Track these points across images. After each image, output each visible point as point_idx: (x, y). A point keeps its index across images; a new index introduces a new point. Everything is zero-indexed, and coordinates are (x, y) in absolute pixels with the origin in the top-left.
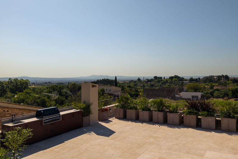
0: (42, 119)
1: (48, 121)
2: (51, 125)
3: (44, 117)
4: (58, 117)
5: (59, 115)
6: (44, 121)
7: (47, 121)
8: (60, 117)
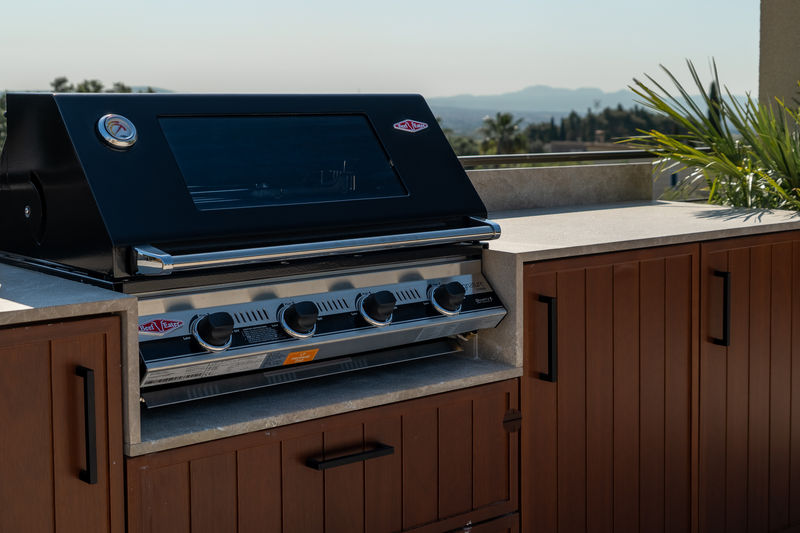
0: (108, 301)
1: (252, 358)
2: (311, 461)
3: (153, 261)
4: (447, 294)
5: (475, 252)
6: (152, 351)
7: (222, 361)
8: (493, 300)
